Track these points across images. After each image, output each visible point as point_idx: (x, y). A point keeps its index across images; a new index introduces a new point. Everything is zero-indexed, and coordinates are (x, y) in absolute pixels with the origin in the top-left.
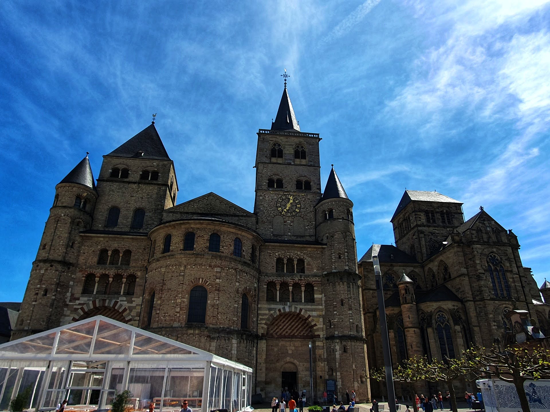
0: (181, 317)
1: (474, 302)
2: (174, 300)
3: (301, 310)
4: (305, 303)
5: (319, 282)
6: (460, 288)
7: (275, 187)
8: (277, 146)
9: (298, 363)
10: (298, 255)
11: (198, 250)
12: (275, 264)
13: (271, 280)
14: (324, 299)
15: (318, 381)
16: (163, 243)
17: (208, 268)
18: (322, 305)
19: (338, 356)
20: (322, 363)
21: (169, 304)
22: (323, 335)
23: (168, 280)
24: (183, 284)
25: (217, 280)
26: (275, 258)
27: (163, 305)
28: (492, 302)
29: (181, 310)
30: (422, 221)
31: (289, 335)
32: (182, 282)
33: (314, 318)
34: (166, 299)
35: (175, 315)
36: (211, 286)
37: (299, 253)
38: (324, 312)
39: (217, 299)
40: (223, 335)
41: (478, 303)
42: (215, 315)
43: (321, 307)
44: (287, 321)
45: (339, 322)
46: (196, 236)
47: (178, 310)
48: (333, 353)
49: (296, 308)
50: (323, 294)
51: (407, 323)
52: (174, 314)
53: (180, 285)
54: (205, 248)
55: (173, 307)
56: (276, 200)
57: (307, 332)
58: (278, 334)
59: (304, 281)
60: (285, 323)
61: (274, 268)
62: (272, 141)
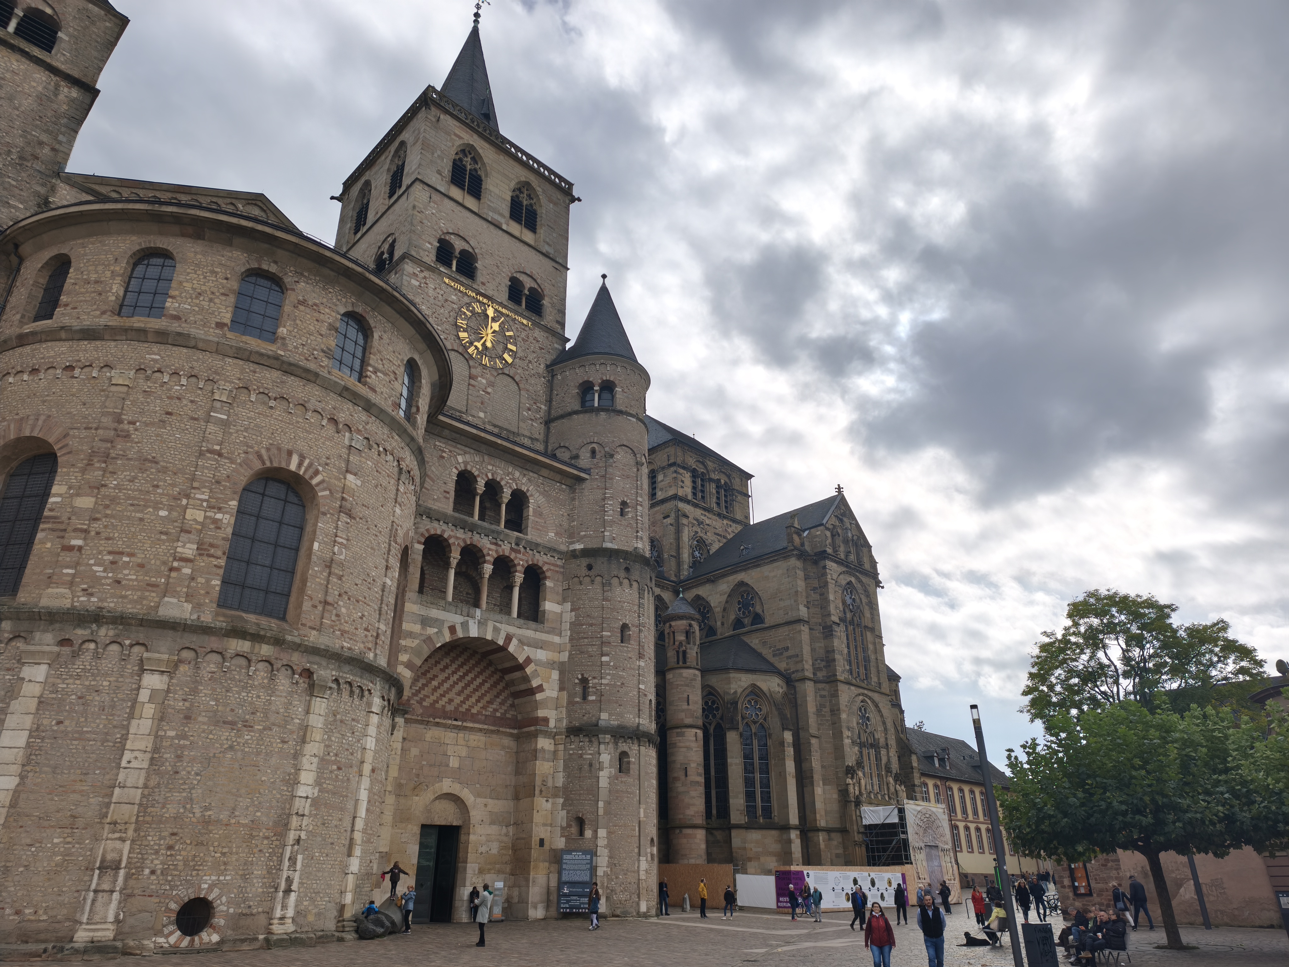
0: (199, 580)
1: (815, 682)
2: (171, 509)
3: (509, 638)
4: (522, 621)
5: (557, 569)
6: (787, 649)
7: (454, 268)
8: (469, 159)
9: (472, 798)
10: (514, 479)
11: (296, 347)
12: (451, 487)
13: (439, 532)
14: (569, 617)
15: (535, 853)
16: (122, 275)
17: (324, 422)
18: (560, 635)
19: (604, 782)
20: (547, 801)
21: (141, 520)
22: (559, 720)
23: (146, 424)
24: (220, 455)
25: (350, 477)
26: (454, 470)
27: (106, 516)
28: (847, 687)
29: (200, 555)
30: (685, 488)
31: (456, 709)
32: (217, 448)
33: (538, 668)
34: (129, 498)
35: (171, 569)
36: (327, 493)
37: (517, 474)
38: (567, 654)
39: (341, 544)
40: (350, 678)
41: (821, 686)
42: (330, 599)
43: (557, 639)
44: (454, 666)
45: (615, 685)
46: (291, 297)
47: (189, 550)
48: (590, 771)
49: (496, 630)
50: (568, 606)
51: (682, 715)
52: (164, 563)
53: (209, 455)
54: (323, 351)
55: (161, 533)
56: (455, 306)
57: (504, 708)
58: (425, 704)
59: (524, 558)
60: (449, 671)
61: (448, 498)
62: (460, 138)
